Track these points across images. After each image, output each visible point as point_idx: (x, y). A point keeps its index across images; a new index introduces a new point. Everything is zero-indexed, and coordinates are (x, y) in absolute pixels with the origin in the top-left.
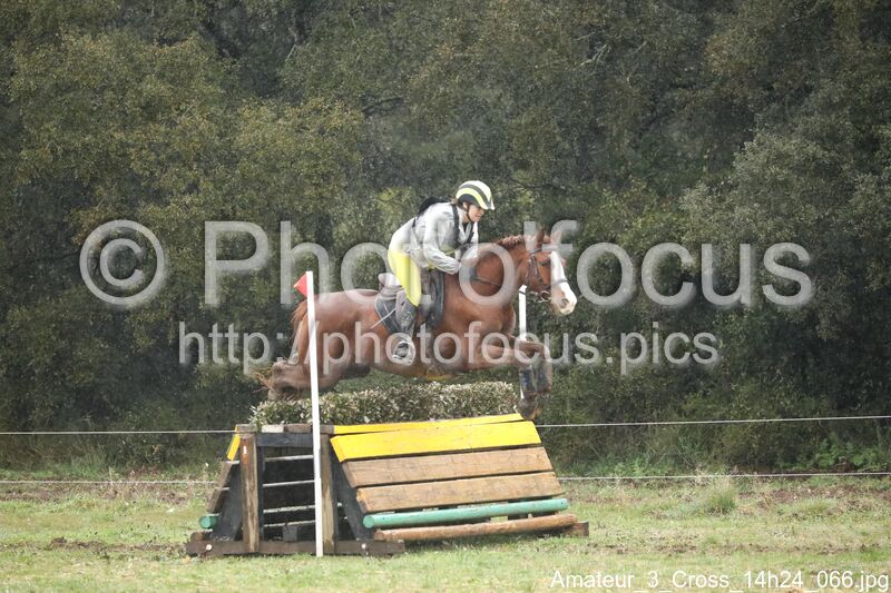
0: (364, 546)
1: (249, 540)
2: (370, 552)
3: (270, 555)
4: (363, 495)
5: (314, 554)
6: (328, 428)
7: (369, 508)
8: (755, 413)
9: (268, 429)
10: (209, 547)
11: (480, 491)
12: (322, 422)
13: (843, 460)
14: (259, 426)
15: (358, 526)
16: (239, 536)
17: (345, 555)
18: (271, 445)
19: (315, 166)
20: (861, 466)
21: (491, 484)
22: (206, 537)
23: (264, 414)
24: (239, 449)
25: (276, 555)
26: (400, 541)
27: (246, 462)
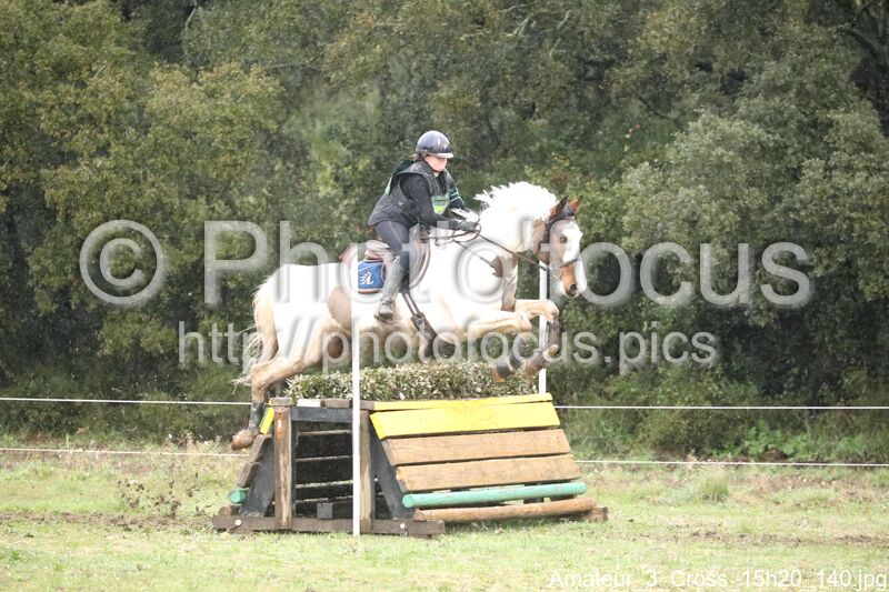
0: (403, 526)
1: (281, 515)
2: (408, 533)
3: (303, 532)
4: (403, 474)
5: (351, 533)
6: (368, 404)
7: (409, 487)
8: (683, 398)
9: (303, 403)
10: (238, 522)
11: (508, 473)
12: (362, 398)
13: (772, 449)
14: (295, 400)
15: (396, 505)
16: (270, 512)
17: (383, 534)
18: (308, 419)
19: (229, 133)
20: (792, 456)
21: (517, 465)
22: (235, 511)
23: (300, 387)
24: (273, 423)
25: (308, 532)
26: (441, 522)
27: (280, 437)
